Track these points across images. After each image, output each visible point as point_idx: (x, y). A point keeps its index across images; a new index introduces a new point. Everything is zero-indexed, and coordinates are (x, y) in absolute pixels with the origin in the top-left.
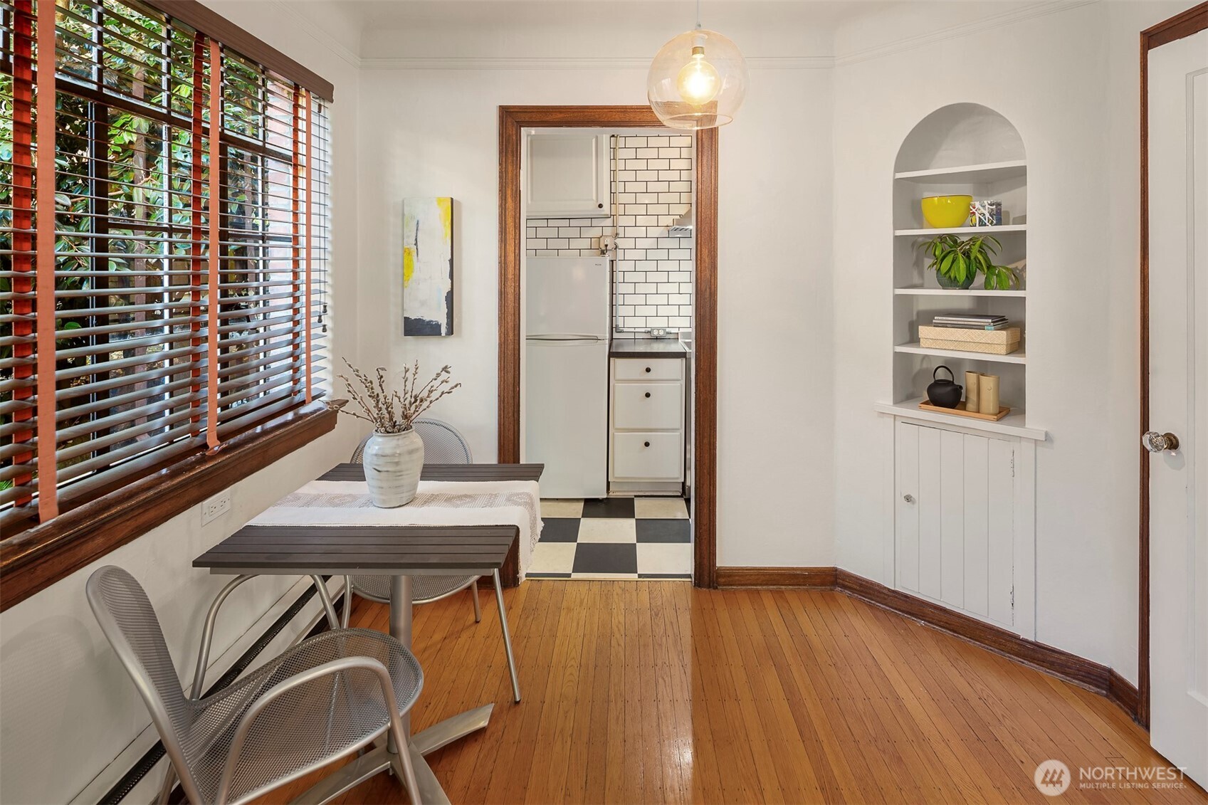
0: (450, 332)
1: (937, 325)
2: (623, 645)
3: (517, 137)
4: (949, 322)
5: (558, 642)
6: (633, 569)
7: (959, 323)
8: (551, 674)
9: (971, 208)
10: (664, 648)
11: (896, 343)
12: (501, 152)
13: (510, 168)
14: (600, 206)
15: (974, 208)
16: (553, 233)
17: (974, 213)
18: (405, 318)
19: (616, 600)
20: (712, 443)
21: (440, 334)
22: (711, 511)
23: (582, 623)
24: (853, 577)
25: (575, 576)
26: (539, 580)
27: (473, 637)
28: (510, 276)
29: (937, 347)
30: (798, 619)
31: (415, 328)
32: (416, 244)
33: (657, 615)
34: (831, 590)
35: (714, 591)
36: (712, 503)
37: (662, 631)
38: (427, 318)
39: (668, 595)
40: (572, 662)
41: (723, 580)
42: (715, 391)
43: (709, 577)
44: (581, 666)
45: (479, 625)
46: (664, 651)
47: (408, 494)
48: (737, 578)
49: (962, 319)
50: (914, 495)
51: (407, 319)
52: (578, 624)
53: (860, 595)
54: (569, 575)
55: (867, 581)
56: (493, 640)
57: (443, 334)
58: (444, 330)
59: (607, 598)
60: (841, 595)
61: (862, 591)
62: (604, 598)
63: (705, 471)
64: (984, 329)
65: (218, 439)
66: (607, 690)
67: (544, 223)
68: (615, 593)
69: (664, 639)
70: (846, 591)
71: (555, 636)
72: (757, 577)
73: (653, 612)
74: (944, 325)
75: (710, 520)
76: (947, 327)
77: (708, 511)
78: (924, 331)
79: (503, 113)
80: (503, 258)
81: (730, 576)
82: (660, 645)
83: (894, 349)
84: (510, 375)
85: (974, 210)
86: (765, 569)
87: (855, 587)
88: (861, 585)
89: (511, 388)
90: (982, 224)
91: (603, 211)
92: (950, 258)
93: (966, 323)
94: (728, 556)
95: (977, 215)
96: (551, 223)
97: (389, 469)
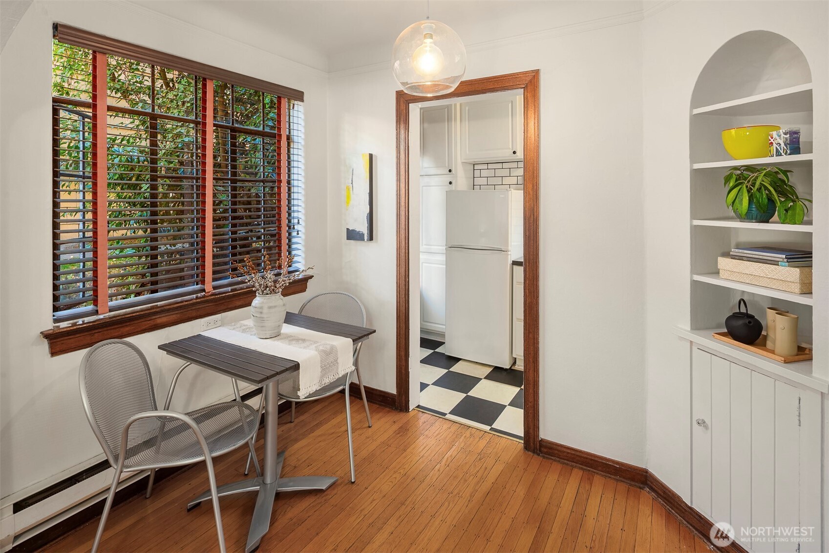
0: (371, 238)
1: (734, 257)
2: (441, 472)
3: (406, 111)
4: (745, 255)
5: (404, 454)
6: (490, 423)
7: (754, 256)
8: (384, 473)
9: (770, 138)
10: (466, 483)
11: (693, 271)
12: (397, 122)
13: (402, 132)
14: (514, 153)
15: (772, 138)
16: (492, 173)
17: (772, 143)
18: (347, 229)
19: (461, 441)
20: (536, 338)
21: (364, 240)
22: (535, 392)
23: (427, 448)
24: (659, 483)
25: (449, 416)
26: (423, 412)
27: (361, 435)
28: (403, 204)
29: (734, 279)
30: (589, 500)
31: (352, 235)
32: (352, 183)
33: (480, 459)
34: (640, 488)
35: (537, 456)
36: (536, 386)
37: (476, 471)
38: (358, 230)
39: (500, 448)
40: (402, 471)
41: (545, 450)
42: (538, 297)
43: (534, 444)
44: (405, 475)
45: (370, 429)
46: (465, 485)
47: (271, 332)
48: (556, 452)
49: (757, 253)
50: (708, 421)
51: (348, 229)
52: (425, 447)
53: (663, 501)
54: (445, 414)
55: (670, 491)
56: (370, 440)
57: (366, 240)
58: (366, 238)
59: (456, 437)
60: (646, 495)
61: (665, 498)
62: (455, 436)
63: (531, 360)
64: (778, 265)
65: (213, 288)
66: (407, 497)
67: (485, 167)
68: (464, 435)
69: (472, 477)
70: (653, 493)
71: (405, 450)
72: (573, 456)
73: (479, 457)
74: (741, 258)
75: (534, 400)
76: (743, 260)
77: (533, 392)
78: (724, 263)
79: (398, 95)
80: (398, 192)
81: (551, 448)
82: (466, 481)
83: (691, 277)
84: (403, 270)
85: (772, 140)
86: (580, 451)
87: (660, 492)
88: (664, 492)
89: (404, 279)
90: (778, 154)
91: (518, 156)
92: (735, 191)
93: (761, 257)
94: (548, 432)
95: (775, 145)
96: (490, 166)
97: (257, 315)
